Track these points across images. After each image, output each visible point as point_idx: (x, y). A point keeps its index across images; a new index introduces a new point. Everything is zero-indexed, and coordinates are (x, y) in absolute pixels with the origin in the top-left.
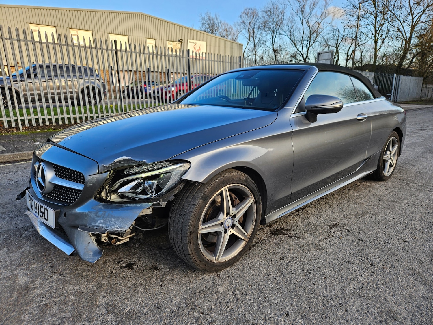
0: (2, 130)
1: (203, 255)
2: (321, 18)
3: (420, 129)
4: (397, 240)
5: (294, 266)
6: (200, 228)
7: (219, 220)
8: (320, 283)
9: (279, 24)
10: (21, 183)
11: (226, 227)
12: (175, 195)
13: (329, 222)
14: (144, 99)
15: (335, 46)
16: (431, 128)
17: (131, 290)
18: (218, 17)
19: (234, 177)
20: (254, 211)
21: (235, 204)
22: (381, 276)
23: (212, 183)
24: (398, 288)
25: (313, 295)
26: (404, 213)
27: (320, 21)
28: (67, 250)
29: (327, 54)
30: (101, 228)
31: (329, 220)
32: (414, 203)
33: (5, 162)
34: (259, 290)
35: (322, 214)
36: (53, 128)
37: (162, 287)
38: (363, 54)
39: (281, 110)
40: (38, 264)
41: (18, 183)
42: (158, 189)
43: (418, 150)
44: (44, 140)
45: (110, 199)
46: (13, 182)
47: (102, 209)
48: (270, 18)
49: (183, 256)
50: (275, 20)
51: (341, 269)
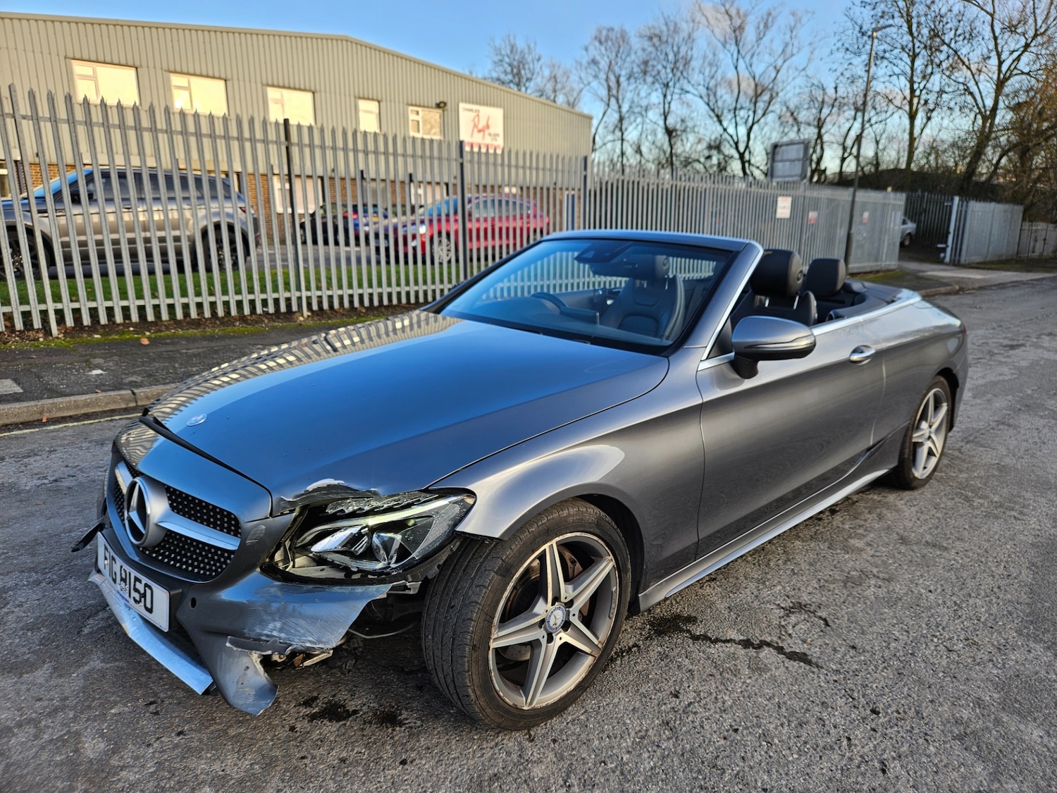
0: (9, 336)
1: (500, 696)
2: (782, 56)
3: (1009, 343)
4: (933, 648)
5: (701, 713)
6: (493, 637)
7: (536, 615)
8: (757, 757)
9: (681, 68)
10: (66, 483)
11: (551, 628)
12: (439, 566)
13: (784, 600)
14: (353, 248)
15: (816, 123)
16: (1035, 340)
17: (336, 773)
18: (532, 46)
19: (571, 519)
20: (614, 589)
21: (571, 575)
22: (891, 738)
23: (522, 537)
24: (926, 771)
25: (741, 786)
26: (954, 577)
27: (780, 62)
28: (196, 680)
29: (795, 147)
30: (276, 641)
31: (785, 595)
32: (979, 551)
33: (22, 423)
34: (622, 773)
35: (769, 577)
36: (131, 329)
37: (406, 767)
38: (881, 147)
39: (679, 353)
40: (125, 705)
41: (58, 484)
42: (403, 553)
43: (1000, 403)
44: (111, 364)
45: (294, 566)
46: (46, 481)
47: (279, 597)
48: (659, 54)
49: (455, 697)
50: (671, 57)
51: (805, 720)
